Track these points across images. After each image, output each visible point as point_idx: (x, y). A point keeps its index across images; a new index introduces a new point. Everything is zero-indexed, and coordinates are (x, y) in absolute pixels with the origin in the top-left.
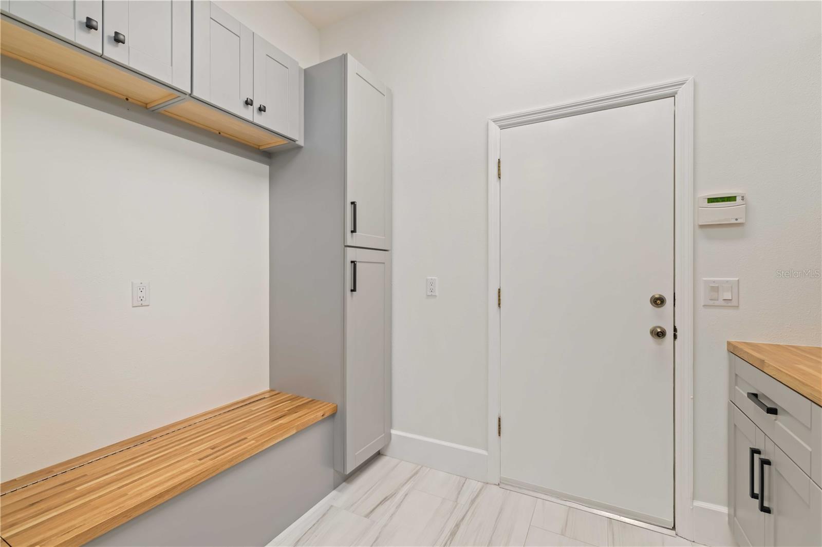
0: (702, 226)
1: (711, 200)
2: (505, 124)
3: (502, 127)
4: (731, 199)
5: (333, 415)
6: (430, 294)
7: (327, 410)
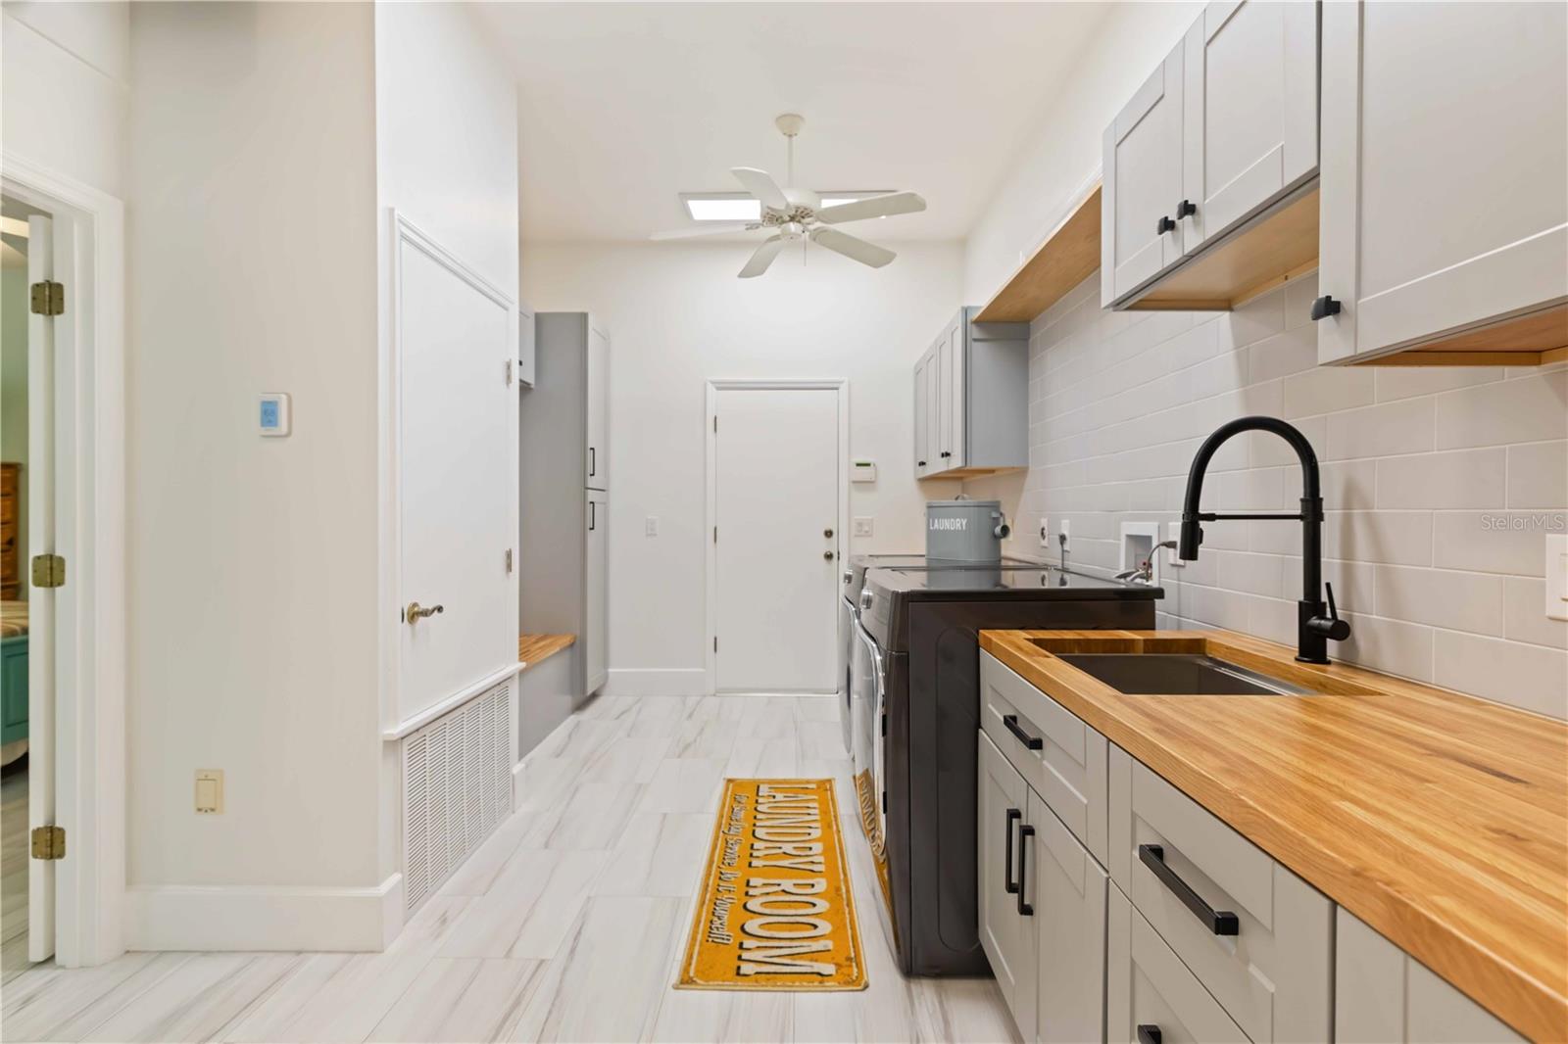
0: (854, 482)
1: (858, 465)
2: (722, 387)
3: (718, 389)
4: (868, 465)
5: (572, 645)
6: (649, 532)
7: (566, 641)
